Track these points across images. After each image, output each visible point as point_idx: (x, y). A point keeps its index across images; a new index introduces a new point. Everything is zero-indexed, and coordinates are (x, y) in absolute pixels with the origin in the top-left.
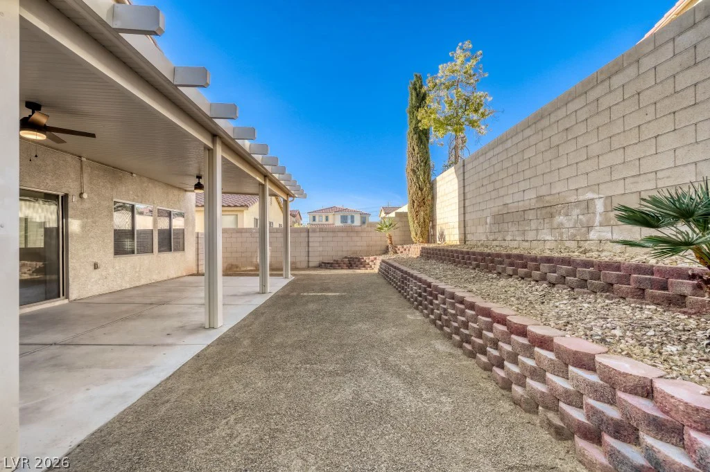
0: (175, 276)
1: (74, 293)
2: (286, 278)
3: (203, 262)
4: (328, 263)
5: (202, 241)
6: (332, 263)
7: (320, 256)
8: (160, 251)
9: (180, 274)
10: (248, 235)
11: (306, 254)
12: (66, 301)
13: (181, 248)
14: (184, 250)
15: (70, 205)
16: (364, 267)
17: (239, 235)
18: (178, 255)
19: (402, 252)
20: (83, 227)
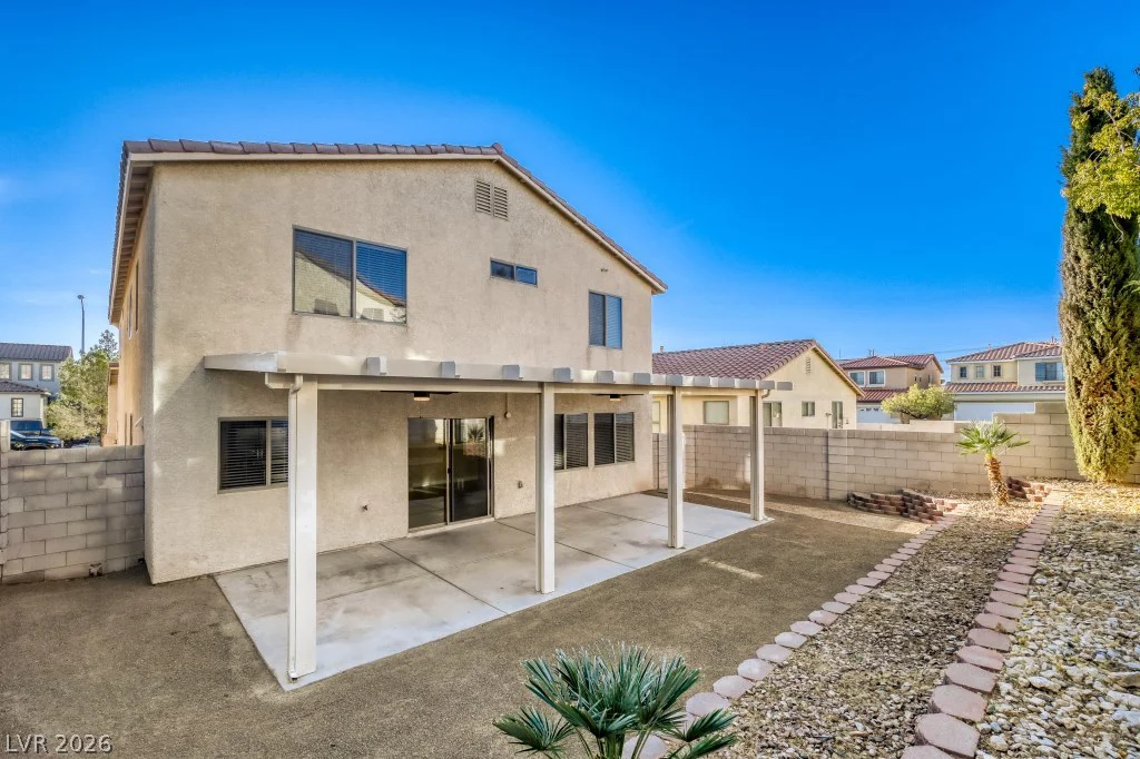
0: (618, 493)
1: (500, 511)
2: (755, 519)
3: (664, 474)
4: (860, 499)
5: (664, 445)
6: (867, 501)
7: (849, 482)
8: (597, 463)
9: (627, 491)
10: (731, 436)
11: (823, 475)
12: (493, 519)
13: (629, 456)
14: (633, 460)
15: (496, 426)
16: (931, 518)
17: (719, 436)
18: (623, 467)
19: (1038, 499)
20: (507, 447)
